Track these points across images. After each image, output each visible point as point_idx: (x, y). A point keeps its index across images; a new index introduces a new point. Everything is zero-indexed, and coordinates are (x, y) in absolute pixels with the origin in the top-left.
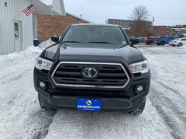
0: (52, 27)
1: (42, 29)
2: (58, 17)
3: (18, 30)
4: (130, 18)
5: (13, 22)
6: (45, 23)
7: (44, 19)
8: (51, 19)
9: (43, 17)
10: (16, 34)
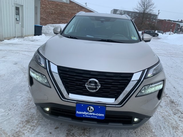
0: (55, 13)
1: (45, 15)
2: (62, 4)
3: (19, 15)
4: (135, 9)
5: (14, 6)
6: (48, 9)
7: (48, 4)
8: (54, 5)
9: (47, 3)
10: (16, 19)
